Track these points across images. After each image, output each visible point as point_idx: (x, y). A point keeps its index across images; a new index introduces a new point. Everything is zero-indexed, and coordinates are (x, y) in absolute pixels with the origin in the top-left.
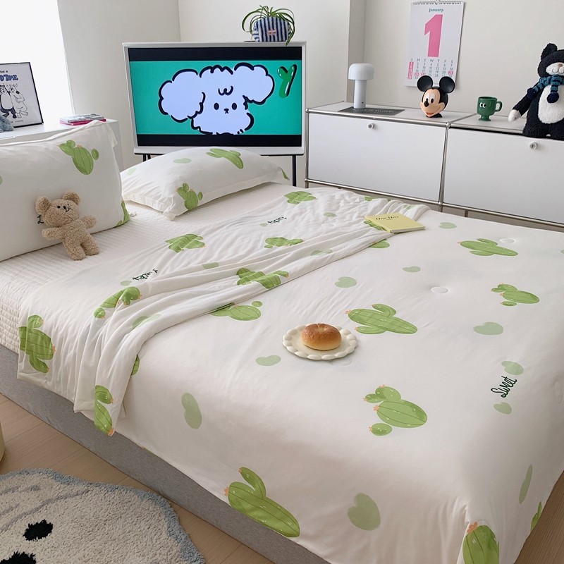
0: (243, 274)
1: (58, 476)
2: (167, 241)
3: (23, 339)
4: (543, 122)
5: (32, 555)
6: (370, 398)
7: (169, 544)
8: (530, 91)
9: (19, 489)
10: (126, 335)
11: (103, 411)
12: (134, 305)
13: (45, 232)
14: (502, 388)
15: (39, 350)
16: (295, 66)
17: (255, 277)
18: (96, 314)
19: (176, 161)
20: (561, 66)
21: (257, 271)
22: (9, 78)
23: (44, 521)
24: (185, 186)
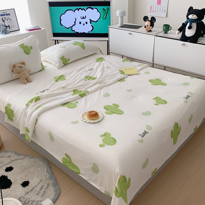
0: (75, 91)
1: (16, 153)
2: (54, 78)
3: (6, 110)
4: (186, 36)
5: (7, 176)
6: (102, 136)
7: (46, 175)
8: (183, 24)
9: (5, 157)
10: (34, 112)
11: (27, 134)
12: (38, 102)
13: (14, 75)
14: (143, 134)
15: (10, 115)
16: (108, 8)
17: (78, 92)
18: (26, 105)
19: (61, 47)
20: (193, 16)
21: (80, 90)
22: (7, 15)
23: (11, 166)
24: (63, 57)
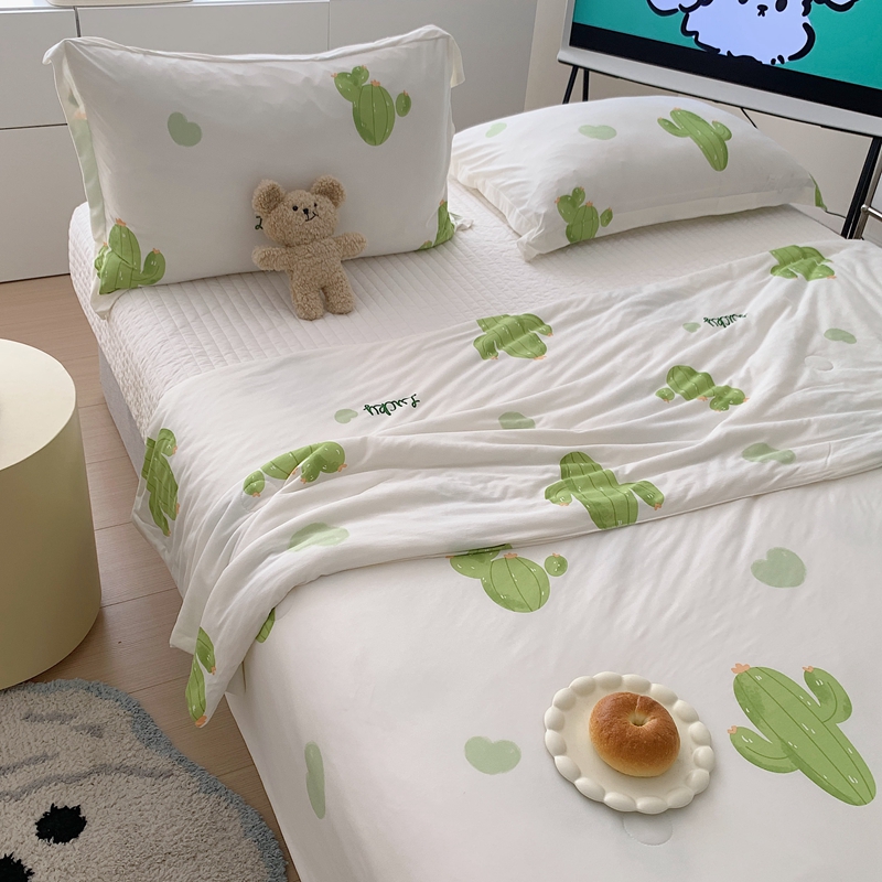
1: (139, 721)
2: (480, 322)
3: (148, 460)
5: (29, 872)
9: (73, 722)
10: (269, 558)
13: (258, 254)
15: (162, 494)
18: (249, 483)
19: (588, 130)
23: (78, 809)
24: (578, 193)
